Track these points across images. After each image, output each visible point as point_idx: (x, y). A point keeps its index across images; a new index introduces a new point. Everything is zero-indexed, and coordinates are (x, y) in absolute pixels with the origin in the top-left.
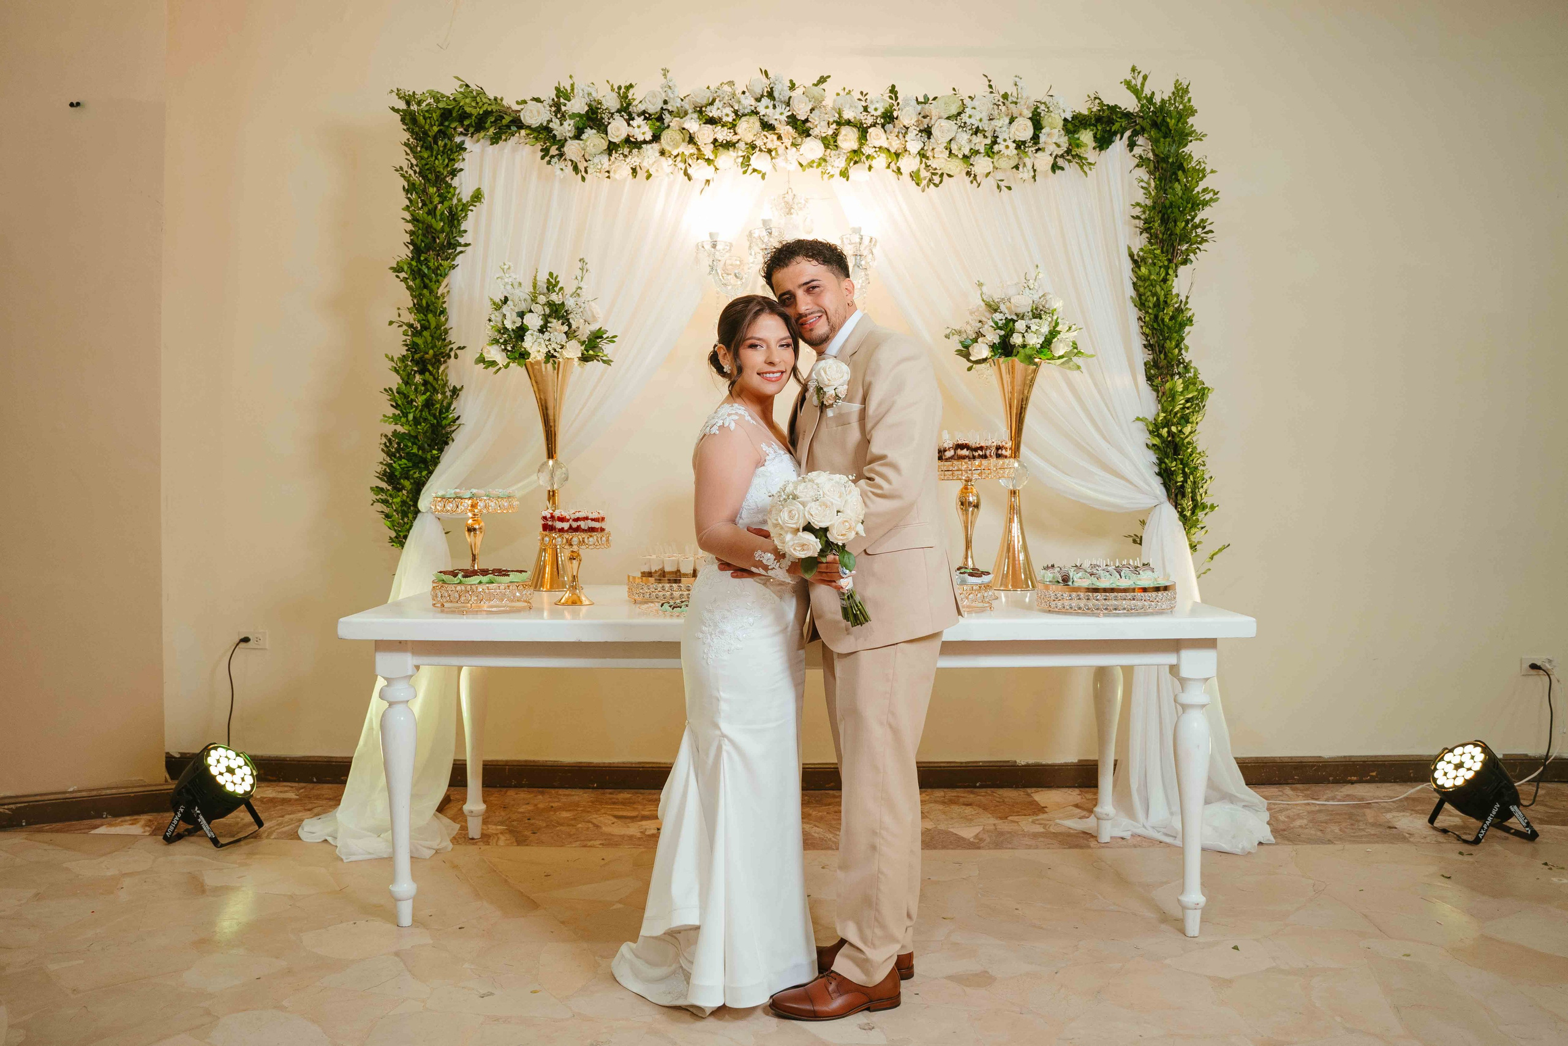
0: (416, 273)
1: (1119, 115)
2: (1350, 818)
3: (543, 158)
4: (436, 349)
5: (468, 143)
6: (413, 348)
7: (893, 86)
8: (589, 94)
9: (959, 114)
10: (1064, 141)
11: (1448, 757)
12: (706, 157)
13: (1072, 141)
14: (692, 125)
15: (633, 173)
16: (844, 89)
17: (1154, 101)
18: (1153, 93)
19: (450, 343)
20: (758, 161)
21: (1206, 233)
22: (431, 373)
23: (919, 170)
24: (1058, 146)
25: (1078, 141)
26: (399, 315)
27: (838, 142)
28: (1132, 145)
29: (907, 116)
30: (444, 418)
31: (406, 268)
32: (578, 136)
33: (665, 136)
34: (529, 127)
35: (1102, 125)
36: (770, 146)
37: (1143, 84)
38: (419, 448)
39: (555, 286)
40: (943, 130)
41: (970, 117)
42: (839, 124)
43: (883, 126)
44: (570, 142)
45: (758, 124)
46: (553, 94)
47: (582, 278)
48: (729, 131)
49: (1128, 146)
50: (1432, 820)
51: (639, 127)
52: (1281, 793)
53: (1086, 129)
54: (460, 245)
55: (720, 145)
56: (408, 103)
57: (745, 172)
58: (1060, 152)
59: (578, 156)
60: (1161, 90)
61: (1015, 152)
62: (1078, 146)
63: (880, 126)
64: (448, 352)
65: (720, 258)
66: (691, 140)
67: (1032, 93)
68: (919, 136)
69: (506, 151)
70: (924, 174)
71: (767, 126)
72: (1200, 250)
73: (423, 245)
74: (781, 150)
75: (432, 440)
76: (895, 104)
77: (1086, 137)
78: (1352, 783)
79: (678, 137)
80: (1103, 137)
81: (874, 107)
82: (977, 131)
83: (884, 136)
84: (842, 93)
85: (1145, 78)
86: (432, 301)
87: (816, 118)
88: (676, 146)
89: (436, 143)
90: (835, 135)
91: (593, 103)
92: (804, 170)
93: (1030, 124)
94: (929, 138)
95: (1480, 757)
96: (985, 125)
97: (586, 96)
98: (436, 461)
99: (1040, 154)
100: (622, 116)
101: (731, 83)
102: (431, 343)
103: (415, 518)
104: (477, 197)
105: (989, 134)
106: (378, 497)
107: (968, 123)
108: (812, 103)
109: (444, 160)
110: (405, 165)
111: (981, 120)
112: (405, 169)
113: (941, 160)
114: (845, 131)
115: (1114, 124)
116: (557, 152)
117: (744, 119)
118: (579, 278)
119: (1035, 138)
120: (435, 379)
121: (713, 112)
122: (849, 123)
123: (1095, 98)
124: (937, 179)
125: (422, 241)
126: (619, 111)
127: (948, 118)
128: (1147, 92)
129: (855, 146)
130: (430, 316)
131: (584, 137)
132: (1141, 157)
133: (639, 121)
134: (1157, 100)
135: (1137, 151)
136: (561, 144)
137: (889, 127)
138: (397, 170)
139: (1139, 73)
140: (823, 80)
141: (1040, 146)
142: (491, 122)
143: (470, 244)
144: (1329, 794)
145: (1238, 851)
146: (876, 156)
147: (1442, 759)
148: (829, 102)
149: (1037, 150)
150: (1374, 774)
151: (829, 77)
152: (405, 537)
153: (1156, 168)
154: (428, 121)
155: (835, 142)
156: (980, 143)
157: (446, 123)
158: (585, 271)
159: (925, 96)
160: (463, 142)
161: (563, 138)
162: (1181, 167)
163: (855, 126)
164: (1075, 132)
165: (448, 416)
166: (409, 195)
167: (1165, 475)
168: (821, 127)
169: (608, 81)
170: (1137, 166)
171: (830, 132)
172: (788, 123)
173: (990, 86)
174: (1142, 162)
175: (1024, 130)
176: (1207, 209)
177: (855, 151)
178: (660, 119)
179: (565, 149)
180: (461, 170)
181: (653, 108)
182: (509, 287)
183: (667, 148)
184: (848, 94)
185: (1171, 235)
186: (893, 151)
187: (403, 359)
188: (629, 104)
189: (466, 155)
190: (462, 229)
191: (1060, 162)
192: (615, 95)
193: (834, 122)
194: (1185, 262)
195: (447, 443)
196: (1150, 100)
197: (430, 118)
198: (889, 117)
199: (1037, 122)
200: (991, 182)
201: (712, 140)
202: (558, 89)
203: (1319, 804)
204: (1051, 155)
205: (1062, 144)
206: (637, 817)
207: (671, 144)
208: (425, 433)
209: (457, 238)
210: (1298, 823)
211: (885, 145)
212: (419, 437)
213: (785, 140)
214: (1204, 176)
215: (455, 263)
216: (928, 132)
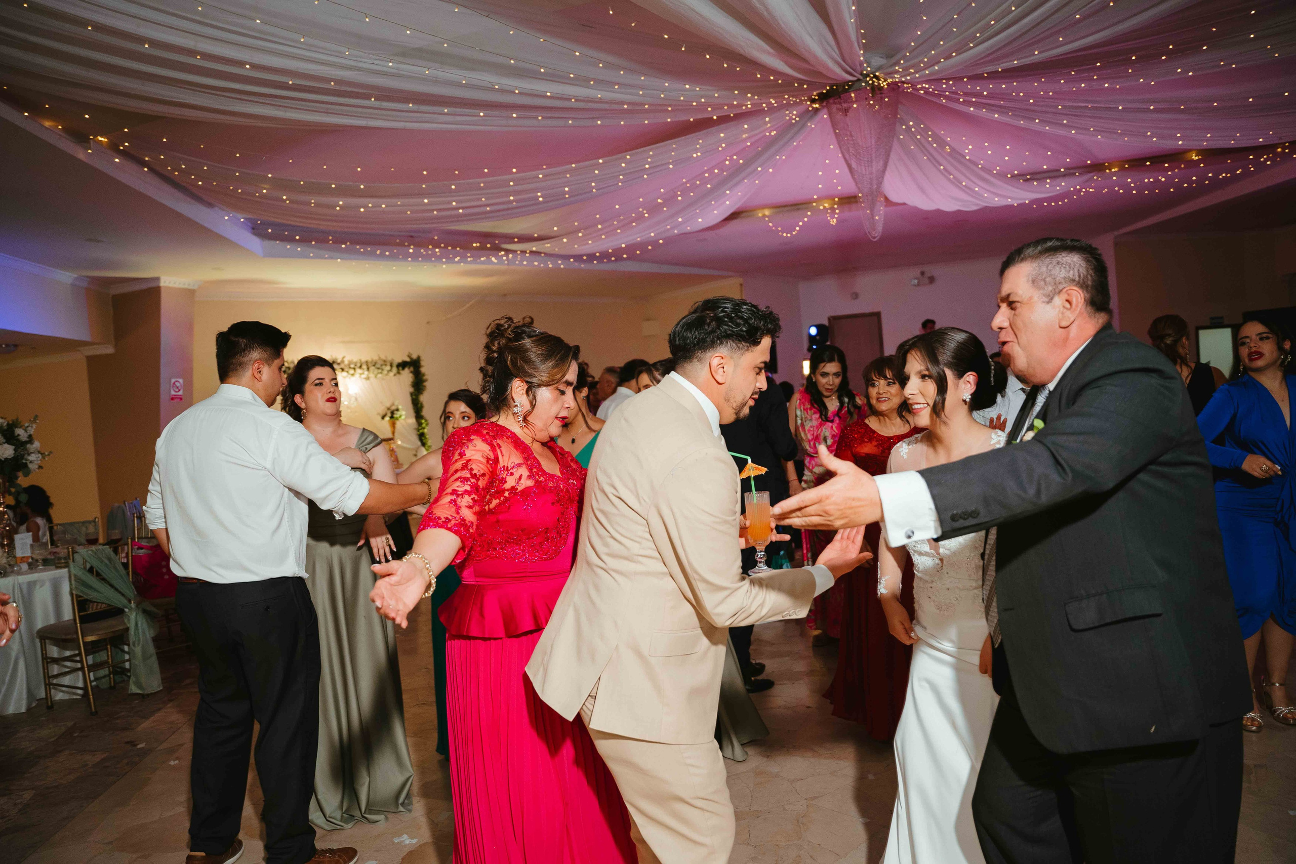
10: (396, 369)
21: (425, 387)
28: (409, 368)
35: (403, 365)
37: (411, 356)
53: (400, 366)
58: (396, 371)
60: (415, 357)
61: (386, 371)
67: (390, 358)
72: (424, 391)
77: (400, 368)
80: (404, 368)
82: (379, 368)
113: (372, 375)
115: (406, 364)
123: (402, 360)
134: (414, 359)
135: (411, 370)
139: (411, 354)
141: (392, 370)
153: (415, 376)
162: (420, 374)
164: (398, 367)
167: (421, 440)
170: (411, 375)
173: (380, 357)
174: (411, 372)
175: (388, 368)
176: (424, 382)
185: (418, 388)
191: (396, 374)
196: (412, 359)
199: (391, 366)
200: (382, 379)
204: (394, 372)
214: (425, 375)
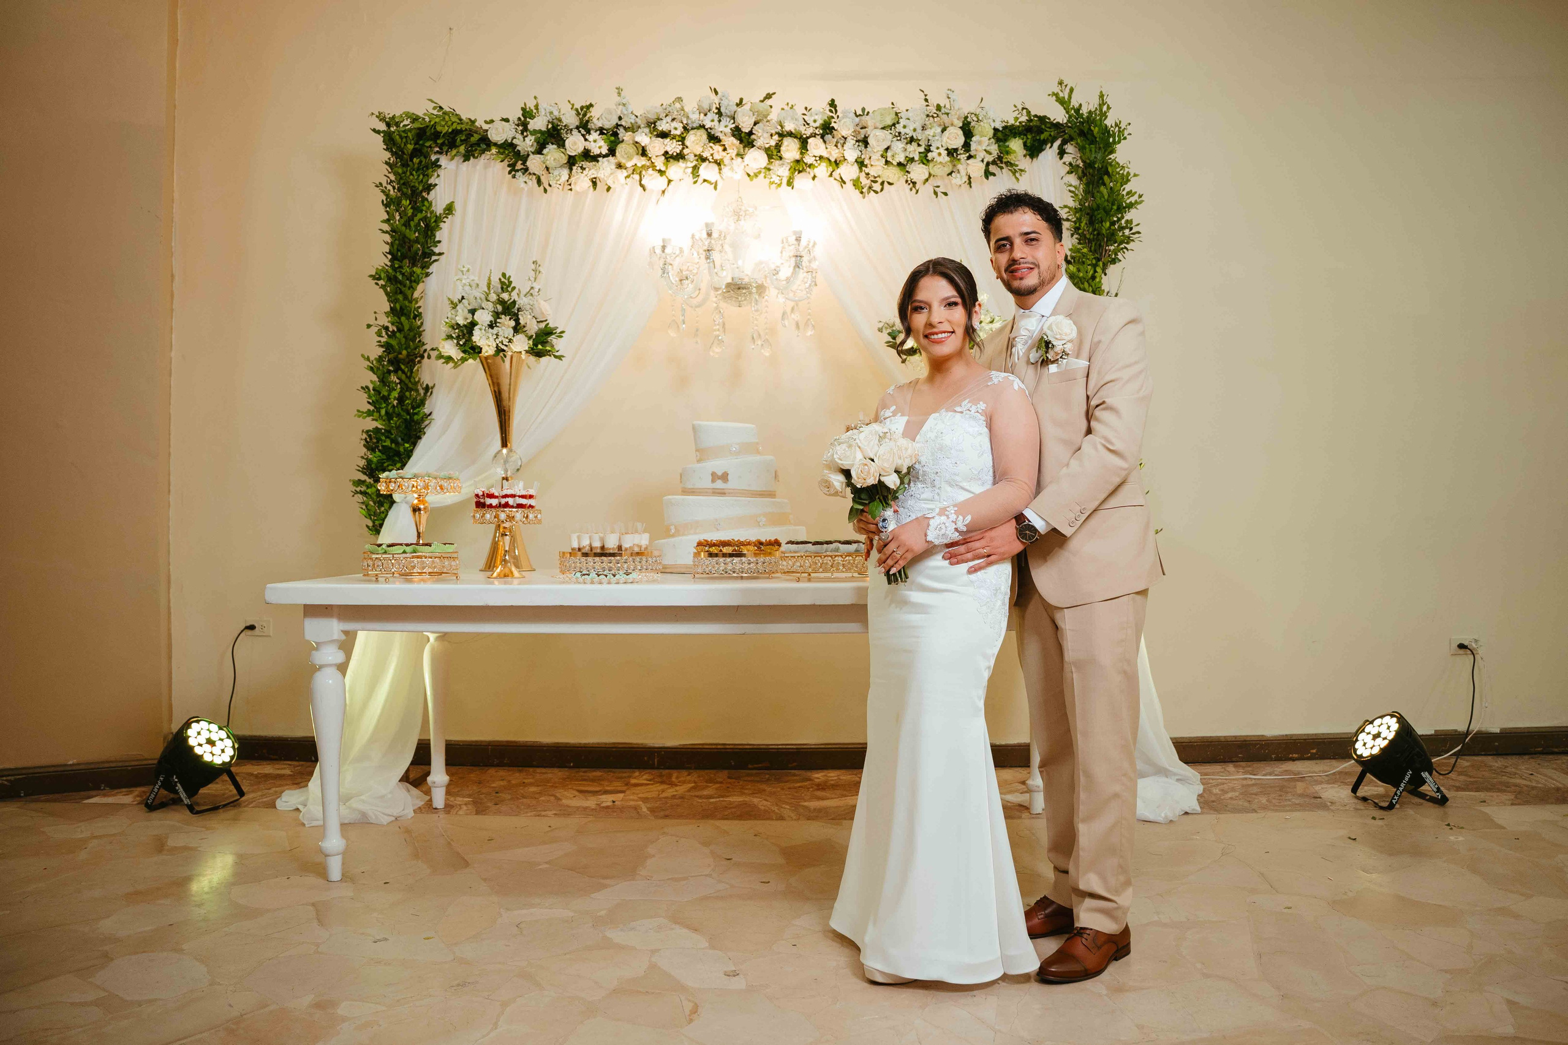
0: (391, 279)
1: (1048, 125)
2: (1281, 790)
3: (510, 173)
4: (409, 350)
5: (444, 161)
6: (388, 347)
7: (833, 101)
8: (551, 113)
9: (894, 125)
10: (994, 149)
11: (1368, 728)
12: (658, 168)
13: (1003, 149)
14: (643, 138)
15: (593, 186)
16: (788, 104)
17: (1081, 112)
18: (1081, 105)
19: (424, 344)
20: (707, 171)
21: (1133, 234)
22: (403, 372)
23: (858, 178)
24: (990, 153)
25: (1007, 149)
26: (376, 319)
27: (782, 152)
28: (1062, 153)
29: (844, 127)
30: (416, 414)
31: (383, 275)
32: (539, 152)
33: (620, 150)
34: (495, 144)
35: (1031, 134)
36: (717, 157)
37: (1070, 97)
38: (392, 441)
39: (508, 286)
40: (879, 139)
41: (905, 127)
42: (781, 135)
43: (822, 137)
44: (532, 156)
45: (705, 136)
46: (520, 114)
47: (535, 279)
48: (678, 143)
49: (1059, 154)
50: (1354, 790)
51: (595, 141)
52: (1223, 770)
53: (1015, 138)
54: (434, 254)
55: (670, 157)
56: (388, 125)
57: (695, 182)
58: (990, 158)
59: (540, 169)
60: (1085, 100)
61: (947, 159)
62: (1008, 153)
63: (819, 137)
64: (421, 352)
65: (671, 262)
66: (644, 153)
67: (965, 106)
68: (856, 146)
69: (478, 167)
70: (865, 181)
71: (713, 139)
72: (1127, 250)
73: (399, 254)
74: (727, 161)
75: (406, 435)
76: (835, 117)
77: (1016, 145)
78: (1293, 760)
79: (632, 150)
80: (1033, 145)
81: (813, 118)
82: (912, 140)
83: (823, 145)
84: (786, 108)
85: (1072, 90)
86: (406, 306)
87: (760, 131)
88: (630, 158)
89: (411, 160)
90: (778, 146)
91: (555, 121)
92: (751, 180)
93: (961, 132)
94: (866, 147)
95: (1395, 725)
96: (918, 135)
97: (548, 115)
98: (409, 454)
99: (971, 161)
100: (580, 132)
101: (679, 99)
102: (405, 344)
103: (390, 508)
104: (449, 209)
105: (923, 143)
106: (358, 489)
107: (903, 133)
108: (755, 116)
109: (419, 176)
110: (384, 182)
111: (915, 130)
112: (384, 184)
113: (876, 167)
114: (787, 141)
115: (1043, 133)
116: (522, 166)
117: (692, 132)
118: (533, 279)
119: (967, 146)
120: (407, 377)
121: (663, 126)
122: (790, 134)
123: (1023, 109)
124: (877, 187)
125: (398, 250)
126: (577, 128)
127: (883, 128)
128: (1074, 103)
129: (798, 157)
130: (403, 319)
131: (545, 151)
132: (1070, 164)
133: (594, 136)
134: (1084, 111)
135: (1067, 158)
136: (525, 159)
137: (828, 137)
138: (377, 186)
139: (1066, 86)
140: (769, 96)
141: (972, 153)
142: (461, 140)
143: (443, 253)
144: (1268, 769)
145: (1160, 819)
146: (816, 165)
147: (1363, 731)
148: (774, 116)
149: (970, 157)
150: (1314, 751)
151: (774, 93)
152: (381, 525)
153: (1084, 174)
154: (404, 140)
155: (779, 152)
156: (914, 151)
157: (421, 142)
158: (538, 273)
159: (863, 110)
160: (438, 160)
161: (526, 153)
162: (1107, 173)
163: (796, 137)
164: (1005, 140)
165: (419, 411)
166: (388, 209)
168: (764, 138)
169: (569, 101)
170: (1068, 173)
171: (773, 143)
172: (734, 135)
173: (926, 100)
174: (1073, 169)
175: (956, 139)
176: (1133, 211)
177: (798, 161)
178: (616, 134)
179: (528, 163)
180: (436, 185)
181: (609, 124)
182: (467, 288)
183: (623, 161)
184: (791, 108)
185: (1098, 234)
186: (833, 160)
187: (380, 359)
188: (588, 122)
189: (441, 172)
190: (437, 239)
191: (992, 168)
192: (574, 112)
193: (776, 133)
194: (1114, 261)
195: (420, 438)
196: (1077, 111)
197: (406, 137)
198: (827, 129)
199: (968, 132)
200: (928, 188)
201: (663, 152)
202: (523, 109)
203: (1255, 779)
204: (982, 161)
205: (993, 151)
206: (600, 791)
207: (625, 156)
208: (398, 428)
209: (432, 248)
210: (1230, 795)
211: (825, 154)
212: (393, 432)
213: (729, 151)
214: (1128, 180)
215: (429, 271)
216: (865, 142)
